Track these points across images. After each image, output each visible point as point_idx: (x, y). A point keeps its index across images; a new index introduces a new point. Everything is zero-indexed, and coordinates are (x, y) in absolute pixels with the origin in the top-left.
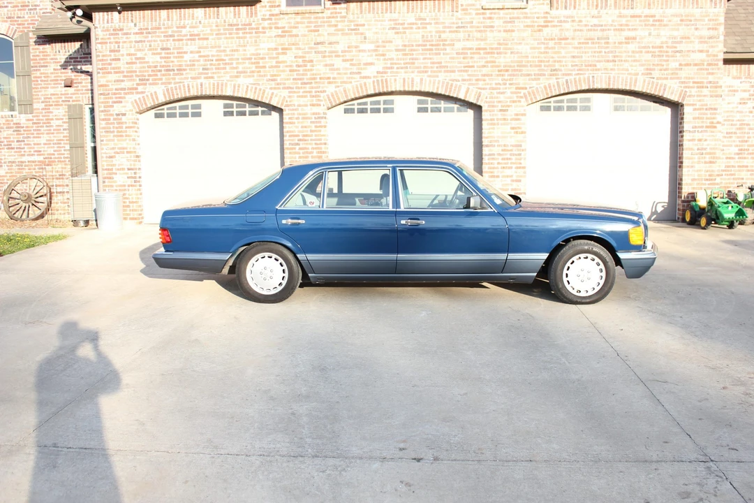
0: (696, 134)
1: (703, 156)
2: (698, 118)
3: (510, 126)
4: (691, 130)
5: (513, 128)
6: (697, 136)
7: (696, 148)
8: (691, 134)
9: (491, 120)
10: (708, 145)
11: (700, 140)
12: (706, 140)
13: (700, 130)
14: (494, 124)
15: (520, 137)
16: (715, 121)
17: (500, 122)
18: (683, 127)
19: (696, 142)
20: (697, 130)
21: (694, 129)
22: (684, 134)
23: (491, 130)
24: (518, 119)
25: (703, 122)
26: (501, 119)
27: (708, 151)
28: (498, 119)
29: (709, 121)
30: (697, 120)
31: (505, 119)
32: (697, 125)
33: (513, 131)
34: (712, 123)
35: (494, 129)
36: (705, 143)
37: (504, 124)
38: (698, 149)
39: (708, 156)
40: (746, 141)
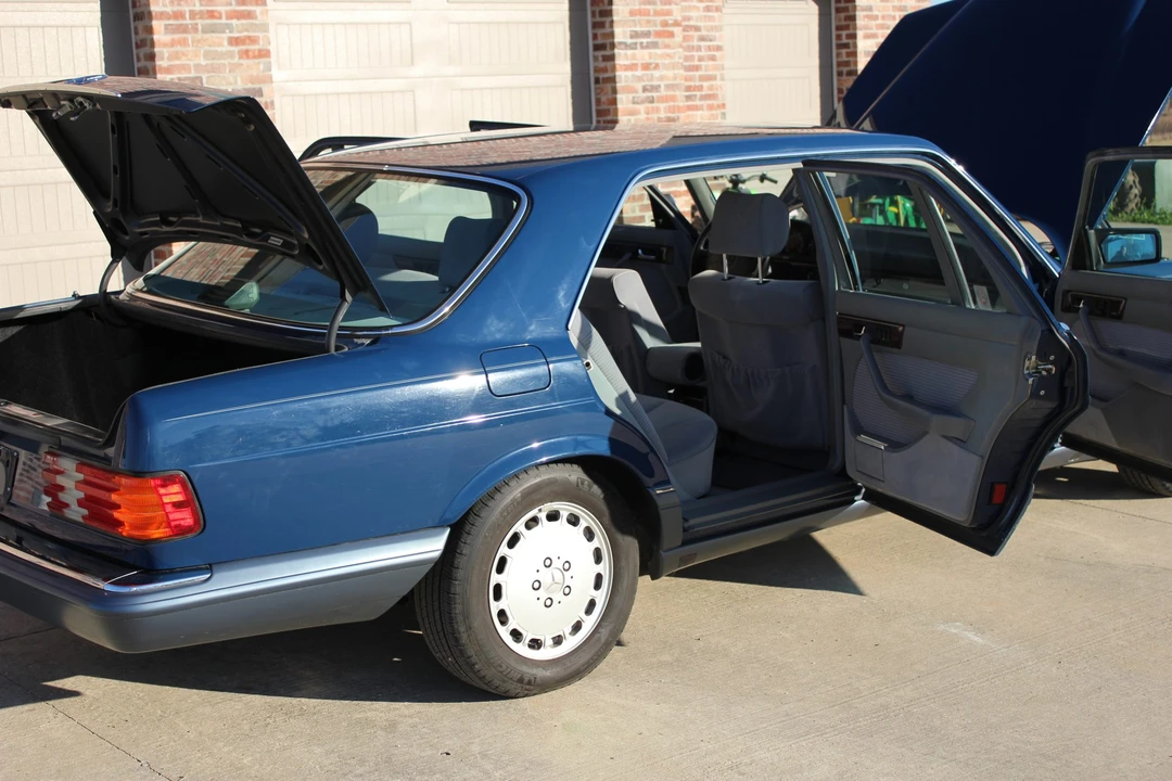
0: (639, 52)
1: (655, 105)
2: (641, 13)
3: (228, 34)
4: (629, 41)
5: (234, 41)
6: (642, 55)
7: (639, 86)
8: (630, 52)
9: (178, 15)
10: (662, 78)
11: (646, 67)
12: (657, 66)
13: (645, 40)
14: (184, 29)
15: (254, 67)
16: (670, 19)
17: (199, 21)
18: (612, 35)
19: (639, 73)
20: (639, 40)
21: (634, 41)
22: (616, 51)
23: (179, 48)
24: (249, 15)
25: (648, 22)
26: (201, 15)
27: (663, 92)
28: (193, 15)
29: (659, 19)
30: (637, 18)
31: (211, 15)
32: (638, 29)
33: (236, 49)
34: (665, 24)
35: (184, 42)
36: (657, 74)
37: (212, 30)
38: (645, 89)
39: (662, 106)
40: (697, 68)
